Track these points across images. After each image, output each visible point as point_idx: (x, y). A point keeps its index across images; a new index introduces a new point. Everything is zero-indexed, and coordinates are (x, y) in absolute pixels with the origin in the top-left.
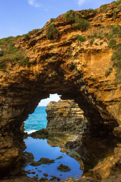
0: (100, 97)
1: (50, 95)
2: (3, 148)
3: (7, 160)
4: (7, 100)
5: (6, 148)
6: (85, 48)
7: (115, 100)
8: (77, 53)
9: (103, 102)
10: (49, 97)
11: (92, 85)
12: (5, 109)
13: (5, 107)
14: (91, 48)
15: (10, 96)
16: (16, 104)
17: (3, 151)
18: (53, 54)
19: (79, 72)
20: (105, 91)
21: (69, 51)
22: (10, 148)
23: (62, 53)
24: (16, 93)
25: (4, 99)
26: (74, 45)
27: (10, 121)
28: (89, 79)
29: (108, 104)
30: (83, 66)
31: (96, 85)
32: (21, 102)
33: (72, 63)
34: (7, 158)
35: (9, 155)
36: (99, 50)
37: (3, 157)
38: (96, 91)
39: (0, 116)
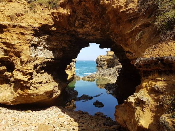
2: (37, 83)
3: (41, 93)
5: (41, 83)
10: (89, 46)
12: (41, 50)
13: (40, 48)
17: (37, 85)
22: (45, 83)
25: (37, 40)
27: (47, 60)
32: (57, 45)
34: (42, 91)
35: (43, 89)
37: (37, 91)
39: (36, 56)
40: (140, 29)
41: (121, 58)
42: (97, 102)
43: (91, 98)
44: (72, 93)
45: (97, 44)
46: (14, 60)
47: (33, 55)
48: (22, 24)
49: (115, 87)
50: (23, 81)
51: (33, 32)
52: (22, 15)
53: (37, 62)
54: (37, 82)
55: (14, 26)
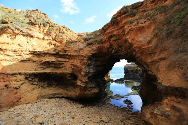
0: (144, 59)
1: (120, 60)
3: (92, 94)
4: (92, 62)
5: (92, 88)
6: (133, 27)
7: (154, 61)
8: (128, 31)
9: (146, 63)
11: (138, 51)
12: (92, 68)
13: (91, 66)
14: (138, 26)
15: (93, 61)
16: (98, 65)
17: (90, 89)
18: (115, 35)
19: (130, 43)
20: (148, 54)
21: (124, 31)
22: (94, 88)
23: (119, 34)
24: (97, 59)
25: (90, 62)
26: (126, 27)
27: (94, 73)
28: (136, 47)
29: (150, 64)
30: (132, 39)
31: (141, 51)
32: (101, 64)
33: (126, 39)
34: (92, 93)
35: (93, 92)
36: (143, 27)
37: (90, 92)
38: (141, 55)
39: (89, 71)
40: (158, 61)
41: (143, 70)
42: (127, 100)
43: (122, 97)
44: (109, 92)
45: (126, 60)
46: (77, 74)
47: (88, 71)
48: (82, 54)
49: (139, 89)
50: (82, 86)
51: (88, 59)
52: (82, 49)
53: (90, 75)
54: (90, 87)
55: (79, 56)
